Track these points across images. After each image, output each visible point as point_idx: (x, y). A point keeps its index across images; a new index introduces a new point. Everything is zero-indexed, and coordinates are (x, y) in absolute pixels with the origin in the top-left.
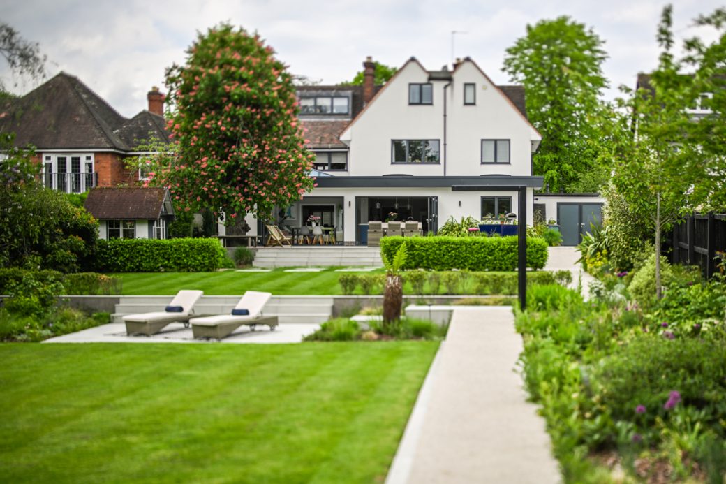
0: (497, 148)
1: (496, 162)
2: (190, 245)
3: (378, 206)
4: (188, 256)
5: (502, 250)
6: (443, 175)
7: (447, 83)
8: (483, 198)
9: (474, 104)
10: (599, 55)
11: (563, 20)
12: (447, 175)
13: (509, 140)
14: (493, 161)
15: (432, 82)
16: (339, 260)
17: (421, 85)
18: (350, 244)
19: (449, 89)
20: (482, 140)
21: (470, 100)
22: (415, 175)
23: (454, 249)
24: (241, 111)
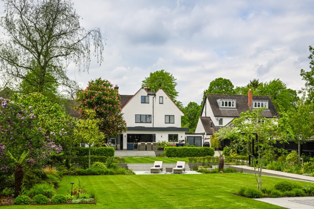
0: (170, 118)
1: (169, 123)
2: (106, 149)
3: (130, 137)
4: (105, 153)
5: (202, 151)
6: (152, 127)
7: (154, 96)
8: (169, 135)
9: (163, 103)
10: (174, 84)
11: (162, 71)
12: (154, 127)
13: (174, 116)
14: (169, 122)
15: (149, 96)
16: (136, 155)
17: (145, 96)
18: (125, 149)
19: (154, 98)
20: (165, 115)
21: (161, 102)
22: (146, 127)
23: (188, 151)
24: (108, 106)
